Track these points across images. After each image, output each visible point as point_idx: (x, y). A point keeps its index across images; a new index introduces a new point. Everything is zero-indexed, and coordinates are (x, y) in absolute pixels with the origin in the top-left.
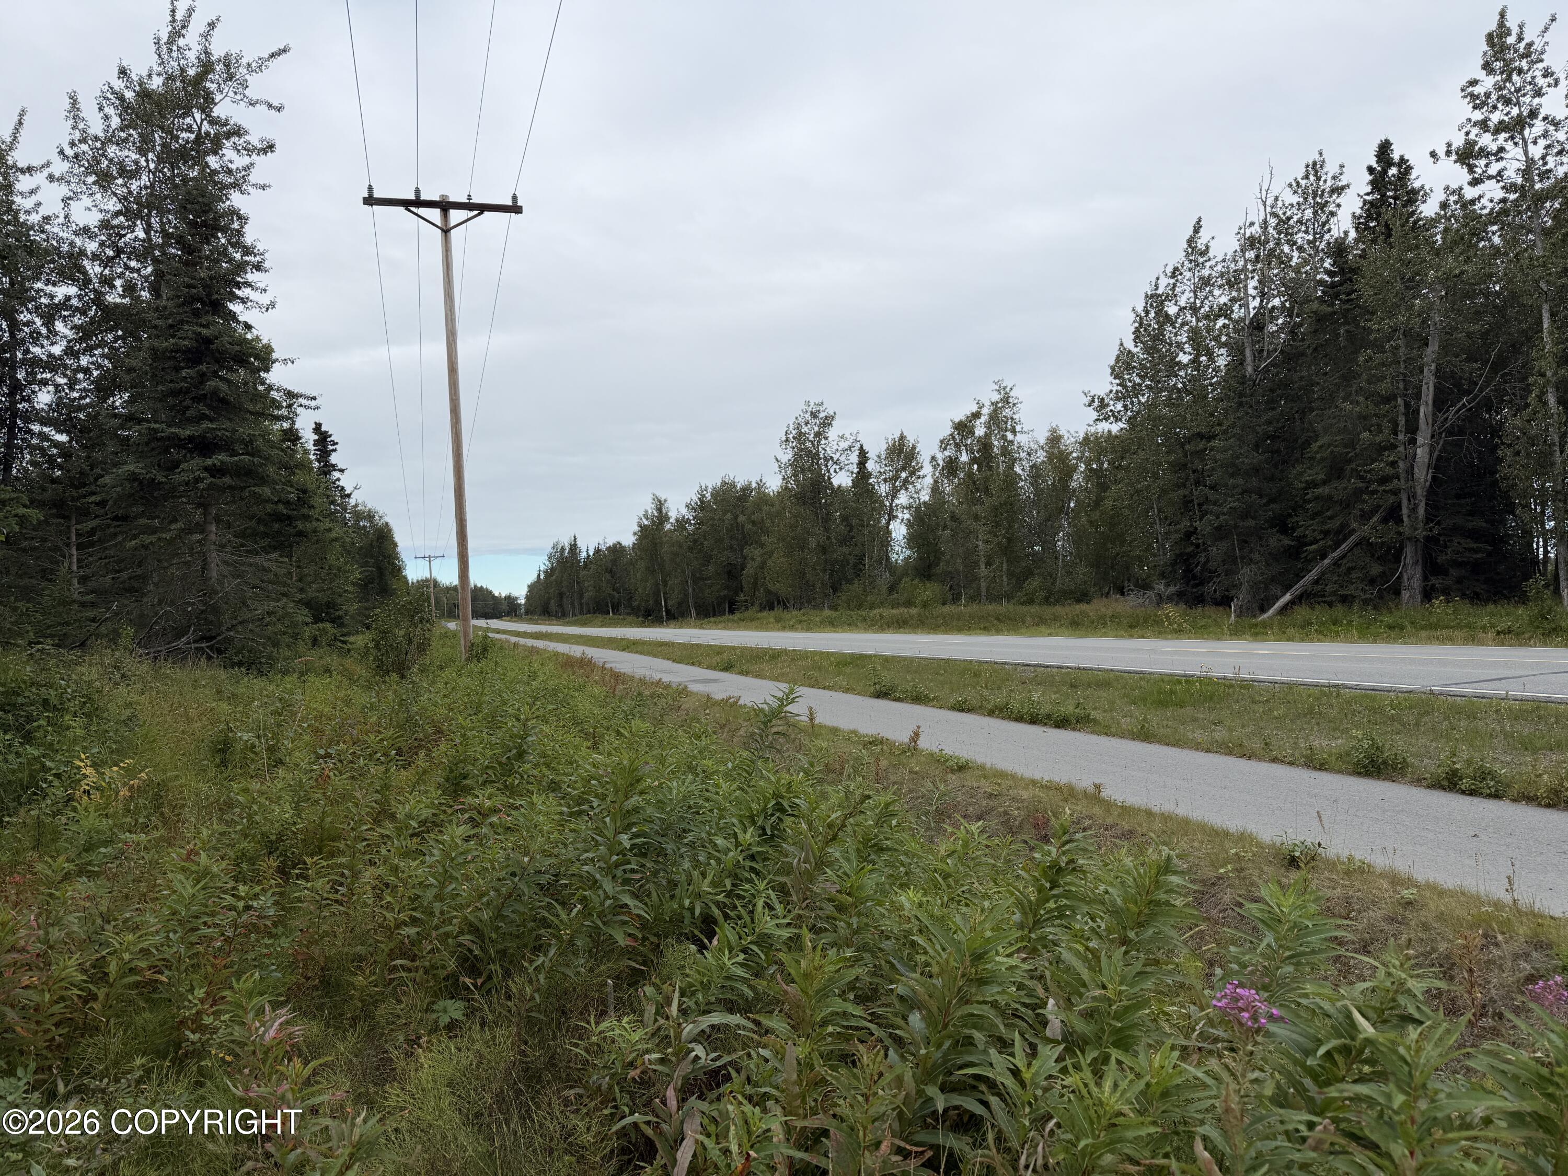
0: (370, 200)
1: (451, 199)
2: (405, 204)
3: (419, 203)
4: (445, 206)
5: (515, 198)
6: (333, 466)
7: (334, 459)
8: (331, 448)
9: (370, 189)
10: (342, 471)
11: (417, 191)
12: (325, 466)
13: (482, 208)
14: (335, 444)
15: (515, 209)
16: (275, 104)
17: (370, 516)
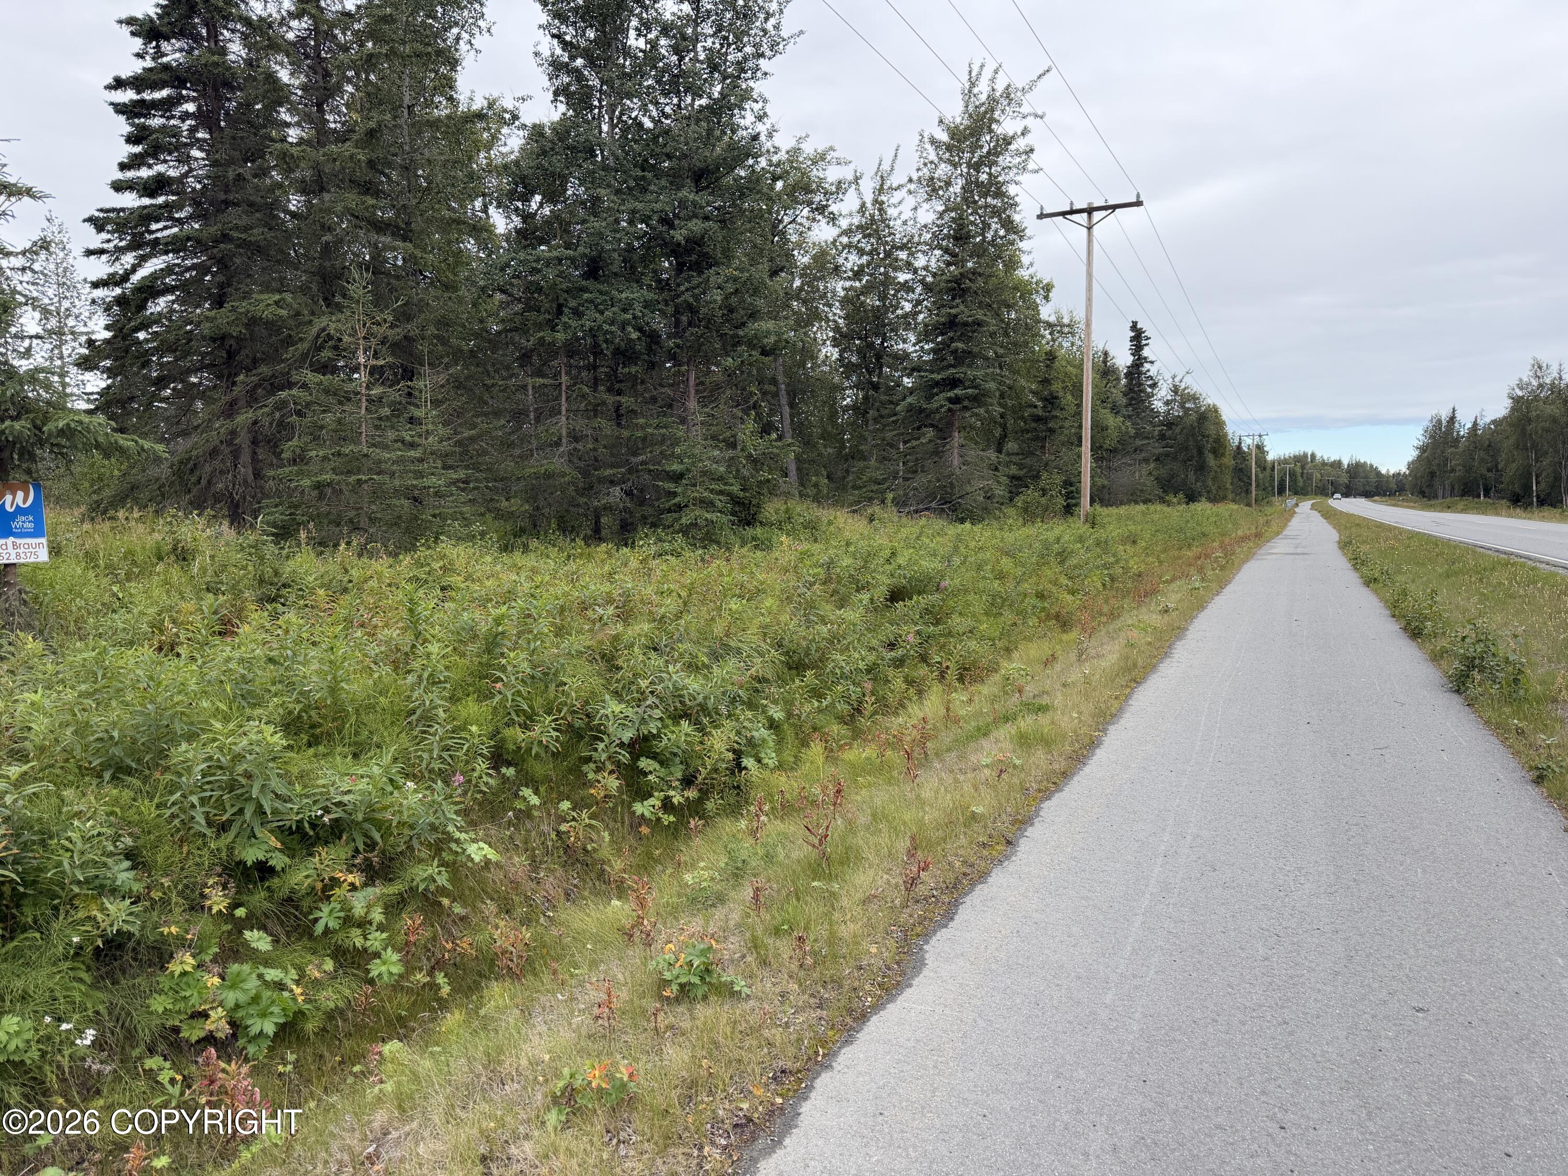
0: (1041, 216)
1: (1095, 205)
2: (1063, 214)
3: (1072, 212)
4: (1090, 211)
5: (1138, 196)
6: (1145, 358)
7: (1146, 352)
8: (1144, 342)
9: (1042, 208)
10: (1152, 362)
11: (1072, 204)
12: (1139, 359)
13: (1114, 207)
14: (1148, 338)
15: (1138, 203)
16: (1040, 113)
17: (1194, 398)
